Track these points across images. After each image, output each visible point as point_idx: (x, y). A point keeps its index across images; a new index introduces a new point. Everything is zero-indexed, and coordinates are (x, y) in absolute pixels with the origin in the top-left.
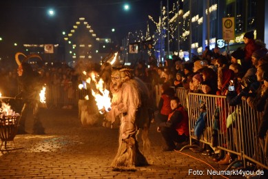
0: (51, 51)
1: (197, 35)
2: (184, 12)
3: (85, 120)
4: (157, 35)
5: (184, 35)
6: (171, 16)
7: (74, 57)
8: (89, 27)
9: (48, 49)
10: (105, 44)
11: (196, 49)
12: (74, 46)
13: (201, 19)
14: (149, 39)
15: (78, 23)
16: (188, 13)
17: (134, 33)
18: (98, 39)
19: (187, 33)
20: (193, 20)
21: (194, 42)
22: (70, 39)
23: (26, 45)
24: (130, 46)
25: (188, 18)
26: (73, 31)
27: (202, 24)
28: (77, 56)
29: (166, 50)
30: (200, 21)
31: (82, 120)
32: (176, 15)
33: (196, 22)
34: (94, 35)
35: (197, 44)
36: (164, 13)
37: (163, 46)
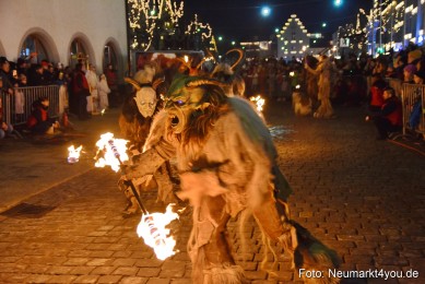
0: (266, 48)
1: (411, 25)
2: (398, 3)
3: (299, 111)
4: (368, 28)
5: (396, 26)
6: (384, 7)
7: (286, 53)
8: (300, 23)
9: (263, 46)
10: (315, 39)
11: (408, 40)
12: (286, 43)
13: (416, 9)
14: (360, 32)
15: (290, 20)
16: (402, 3)
17: (344, 26)
18: (309, 35)
19: (401, 24)
20: (407, 10)
21: (407, 33)
22: (282, 35)
23: (242, 44)
24: (342, 39)
25: (401, 8)
26: (285, 28)
27: (416, 15)
28: (289, 51)
29: (378, 41)
30: (415, 11)
31: (296, 111)
32: (389, 7)
33: (410, 13)
34: (305, 31)
35: (410, 36)
36: (375, 6)
37: (374, 39)
